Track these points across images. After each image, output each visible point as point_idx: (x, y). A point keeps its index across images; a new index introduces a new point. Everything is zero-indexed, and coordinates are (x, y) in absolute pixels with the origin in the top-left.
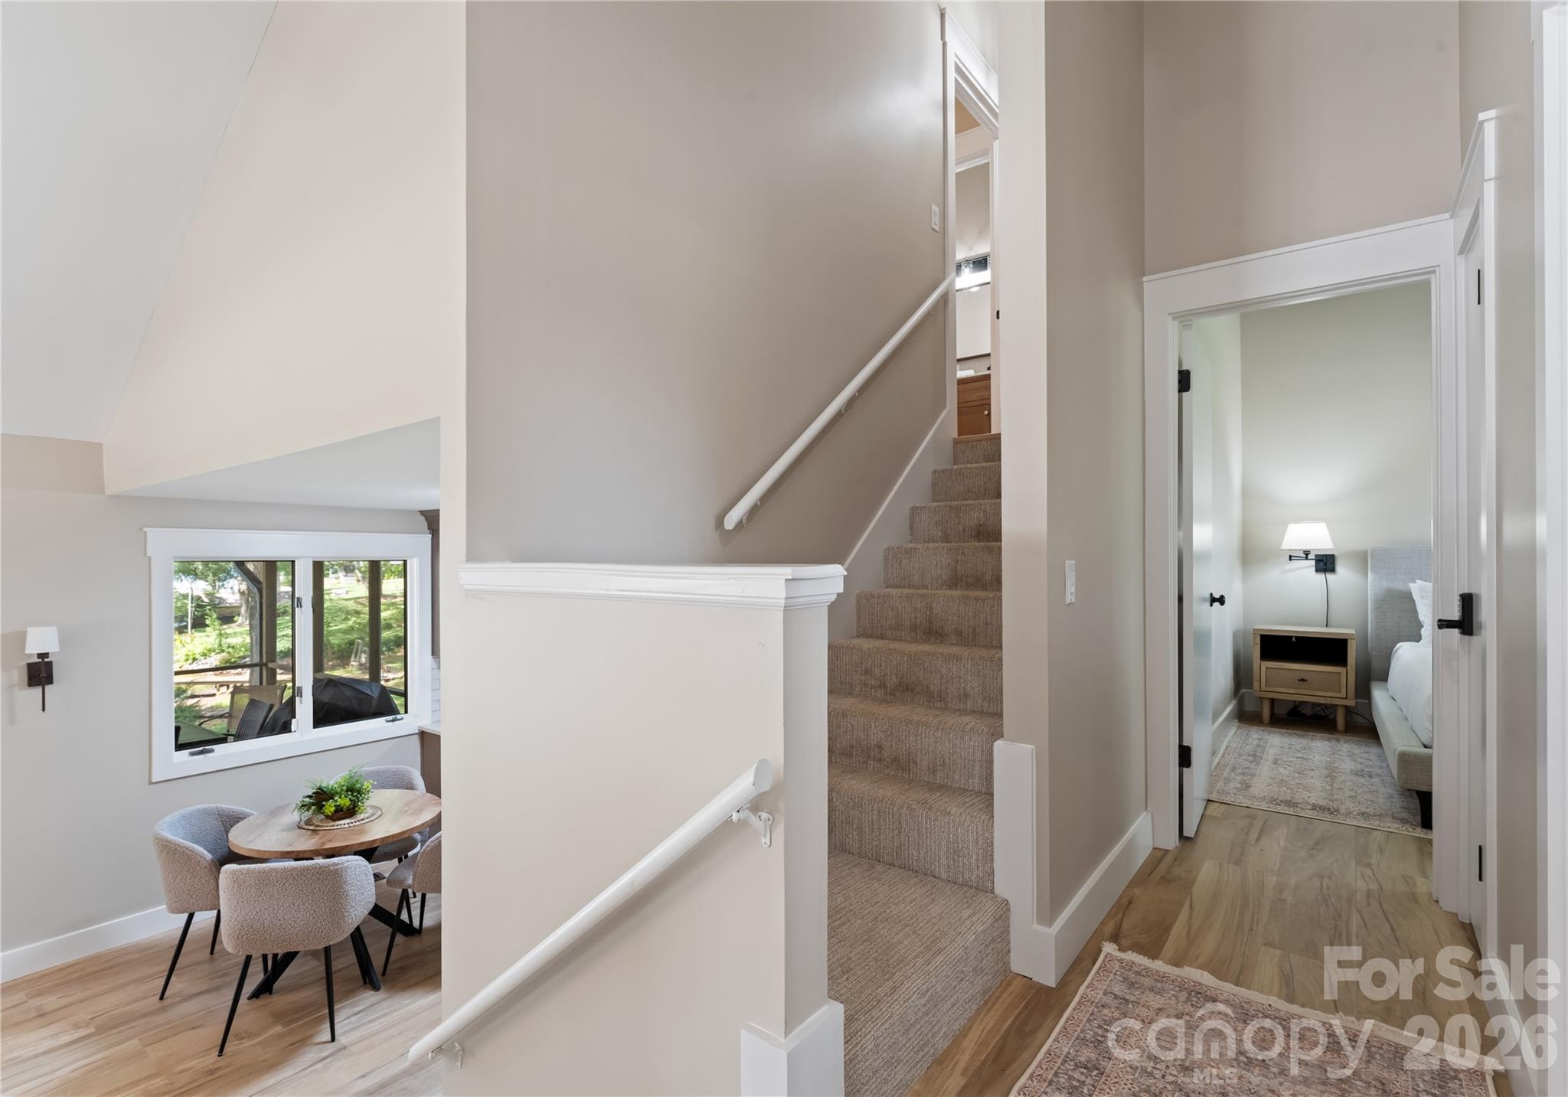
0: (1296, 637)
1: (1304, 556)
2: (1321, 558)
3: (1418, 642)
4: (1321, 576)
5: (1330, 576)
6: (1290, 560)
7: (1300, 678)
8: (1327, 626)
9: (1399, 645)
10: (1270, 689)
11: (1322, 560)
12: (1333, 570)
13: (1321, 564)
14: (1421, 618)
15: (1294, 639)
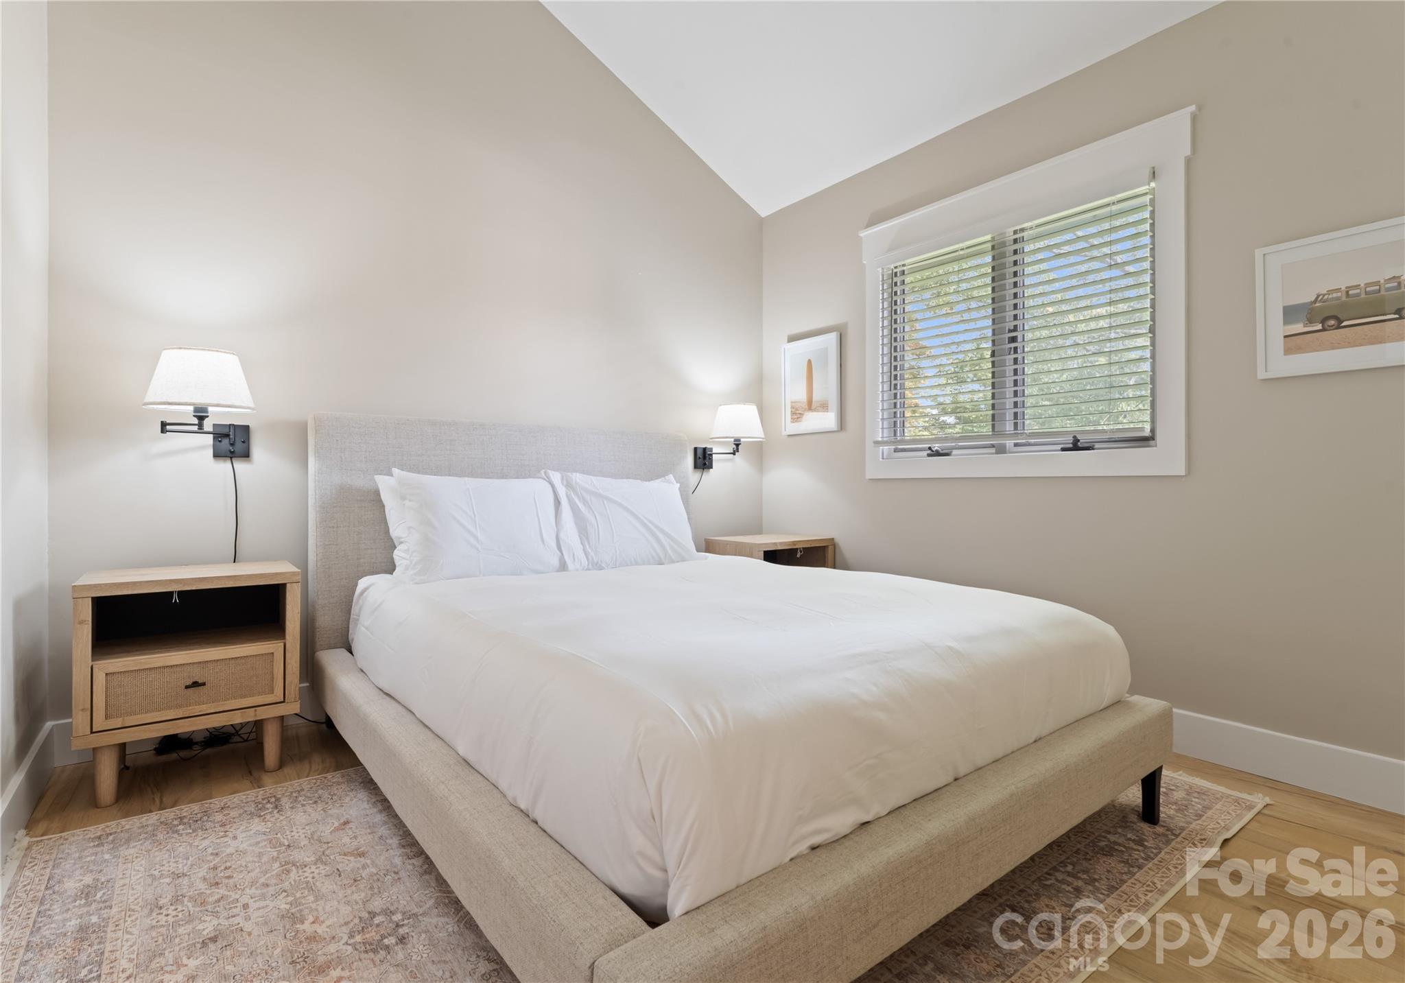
0: (180, 593)
1: (196, 421)
2: (225, 431)
3: (391, 573)
4: (225, 466)
5: (240, 466)
6: (163, 430)
7: (189, 683)
8: (234, 562)
9: (363, 583)
10: (118, 723)
11: (227, 436)
12: (246, 455)
13: (226, 442)
14: (396, 531)
15: (175, 597)
